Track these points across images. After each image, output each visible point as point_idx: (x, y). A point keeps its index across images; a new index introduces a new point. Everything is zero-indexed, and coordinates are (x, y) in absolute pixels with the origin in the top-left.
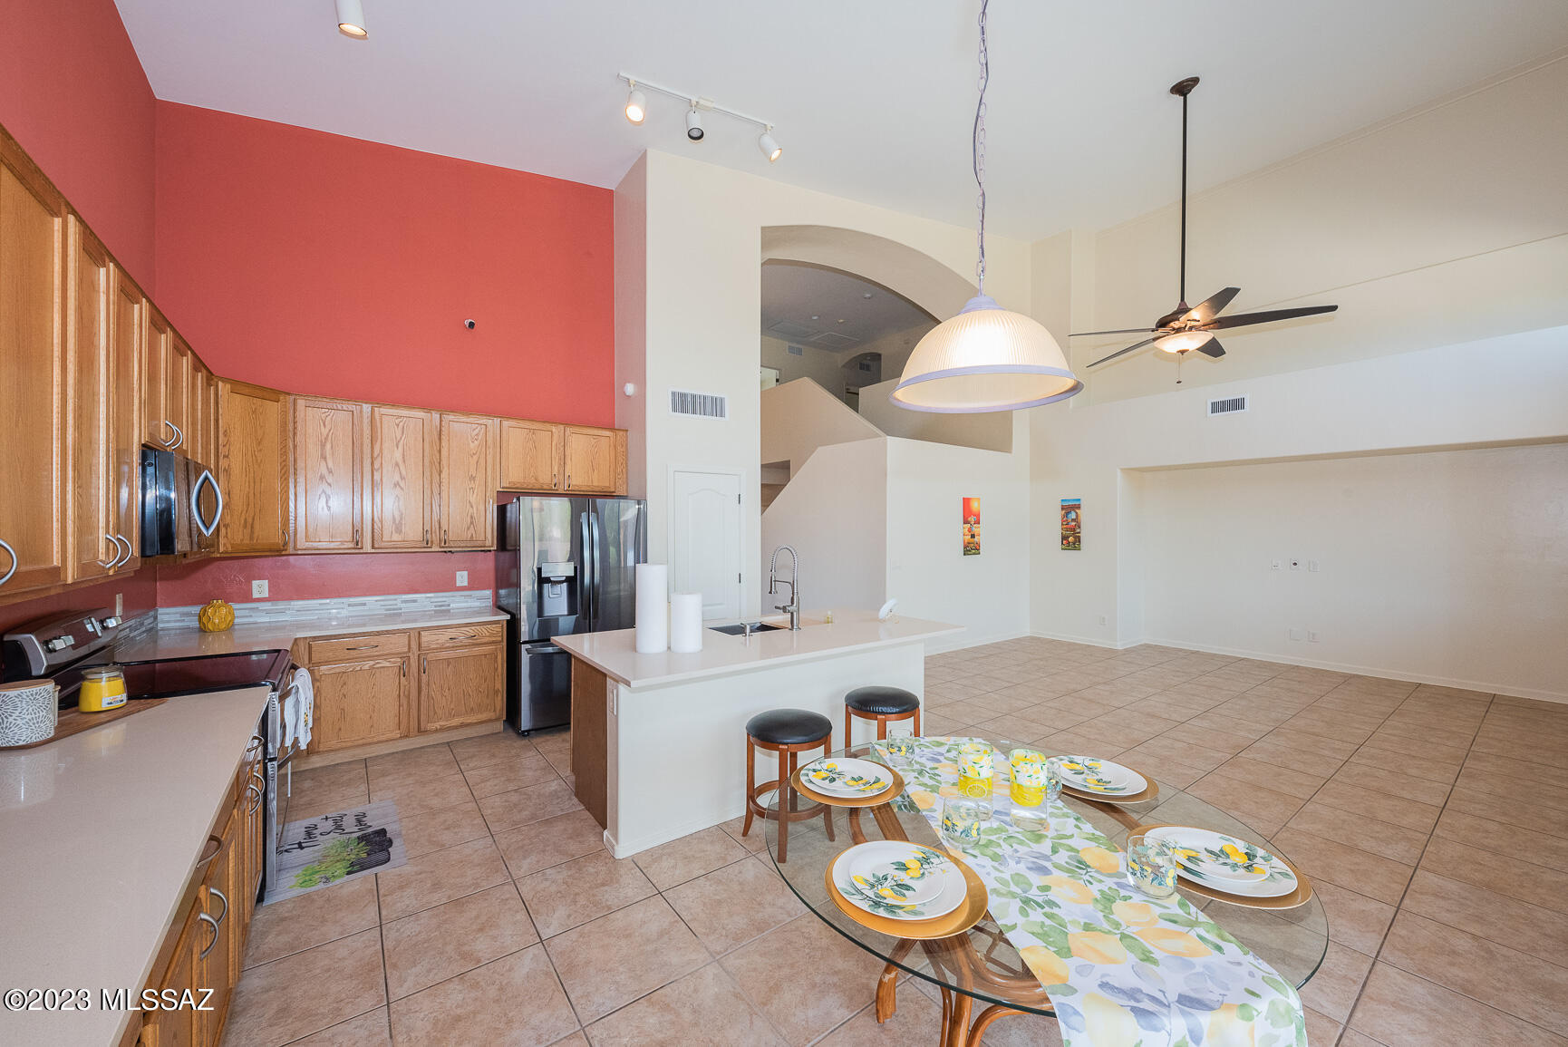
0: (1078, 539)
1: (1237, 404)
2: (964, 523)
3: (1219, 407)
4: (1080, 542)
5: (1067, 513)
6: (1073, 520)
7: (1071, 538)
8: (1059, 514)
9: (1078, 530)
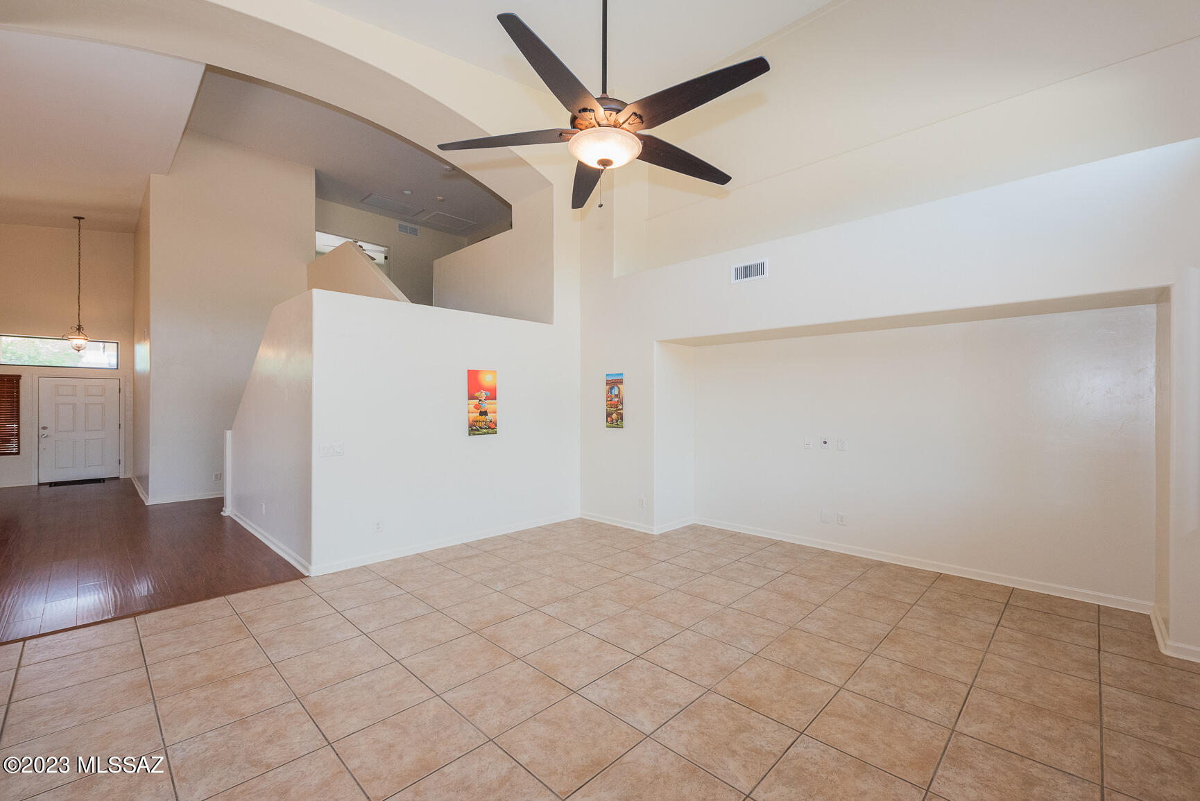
0: (621, 417)
1: (756, 270)
2: (469, 399)
3: (743, 273)
4: (622, 419)
5: (611, 389)
6: (616, 396)
7: (615, 417)
8: (604, 388)
9: (620, 407)
